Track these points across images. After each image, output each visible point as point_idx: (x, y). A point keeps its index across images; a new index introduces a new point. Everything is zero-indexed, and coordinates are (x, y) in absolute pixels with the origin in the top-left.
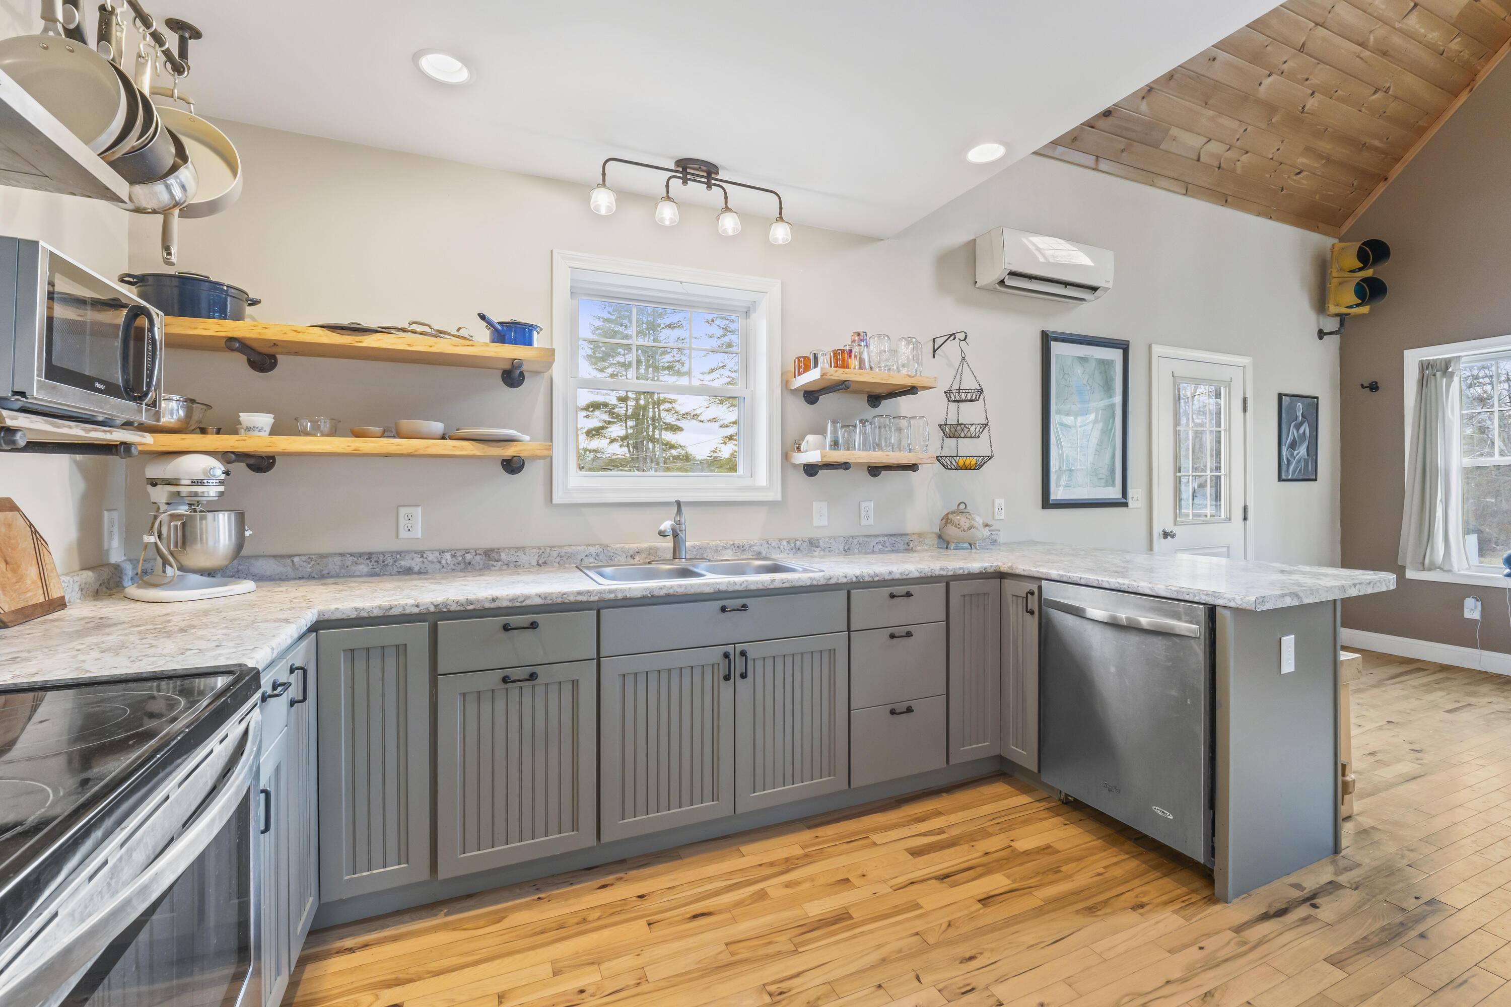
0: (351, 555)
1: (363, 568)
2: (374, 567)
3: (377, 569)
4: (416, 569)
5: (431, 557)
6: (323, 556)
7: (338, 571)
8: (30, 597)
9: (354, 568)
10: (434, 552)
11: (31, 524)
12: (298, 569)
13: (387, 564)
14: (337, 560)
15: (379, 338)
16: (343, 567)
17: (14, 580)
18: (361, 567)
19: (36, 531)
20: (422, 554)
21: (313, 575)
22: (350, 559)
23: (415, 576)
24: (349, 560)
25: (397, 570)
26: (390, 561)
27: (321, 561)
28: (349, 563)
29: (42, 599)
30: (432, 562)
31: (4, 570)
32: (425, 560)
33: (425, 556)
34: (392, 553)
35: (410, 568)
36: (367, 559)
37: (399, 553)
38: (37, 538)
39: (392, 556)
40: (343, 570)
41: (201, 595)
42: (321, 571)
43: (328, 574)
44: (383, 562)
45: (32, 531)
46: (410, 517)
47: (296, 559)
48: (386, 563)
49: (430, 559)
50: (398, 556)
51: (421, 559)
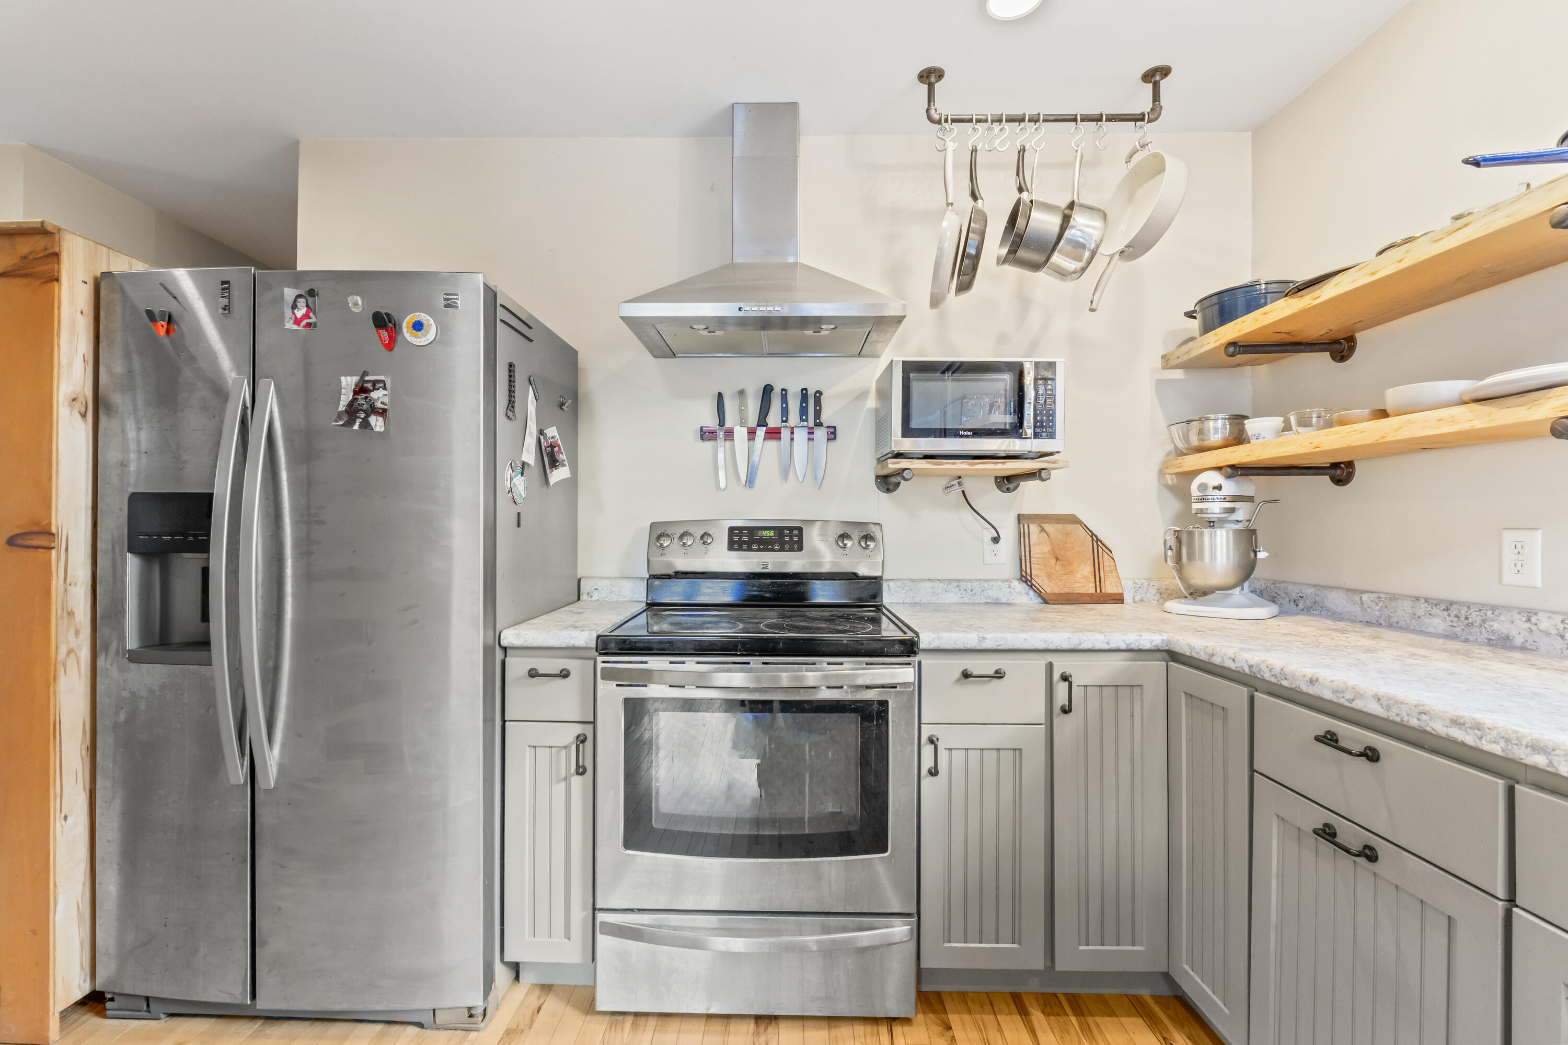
0: (1427, 600)
1: (1439, 624)
2: (1454, 624)
3: (1458, 629)
4: (1519, 640)
5: (1545, 624)
6: (1394, 597)
7: (1408, 622)
8: (1077, 587)
9: (1427, 621)
10: (1554, 616)
11: (1093, 534)
12: (1366, 610)
13: (1472, 624)
14: (1407, 604)
15: (1337, 282)
16: (1414, 616)
17: (1062, 573)
18: (1436, 621)
19: (1098, 539)
20: (1529, 614)
21: (1381, 621)
22: (1422, 606)
23: (1518, 655)
24: (1422, 608)
25: (1486, 636)
26: (1475, 617)
27: (1389, 604)
28: (1421, 612)
29: (1092, 591)
30: (1548, 634)
31: (1054, 564)
32: (1534, 628)
33: (1534, 619)
34: (1482, 607)
35: (1508, 637)
36: (1444, 610)
37: (1493, 608)
38: (1098, 545)
39: (1480, 610)
40: (1413, 621)
41: (1188, 611)
42: (1389, 617)
43: (1397, 623)
44: (1467, 618)
45: (1093, 540)
46: (1519, 548)
47: (1365, 597)
48: (1470, 620)
49: (1543, 626)
50: (1489, 613)
51: (1527, 625)
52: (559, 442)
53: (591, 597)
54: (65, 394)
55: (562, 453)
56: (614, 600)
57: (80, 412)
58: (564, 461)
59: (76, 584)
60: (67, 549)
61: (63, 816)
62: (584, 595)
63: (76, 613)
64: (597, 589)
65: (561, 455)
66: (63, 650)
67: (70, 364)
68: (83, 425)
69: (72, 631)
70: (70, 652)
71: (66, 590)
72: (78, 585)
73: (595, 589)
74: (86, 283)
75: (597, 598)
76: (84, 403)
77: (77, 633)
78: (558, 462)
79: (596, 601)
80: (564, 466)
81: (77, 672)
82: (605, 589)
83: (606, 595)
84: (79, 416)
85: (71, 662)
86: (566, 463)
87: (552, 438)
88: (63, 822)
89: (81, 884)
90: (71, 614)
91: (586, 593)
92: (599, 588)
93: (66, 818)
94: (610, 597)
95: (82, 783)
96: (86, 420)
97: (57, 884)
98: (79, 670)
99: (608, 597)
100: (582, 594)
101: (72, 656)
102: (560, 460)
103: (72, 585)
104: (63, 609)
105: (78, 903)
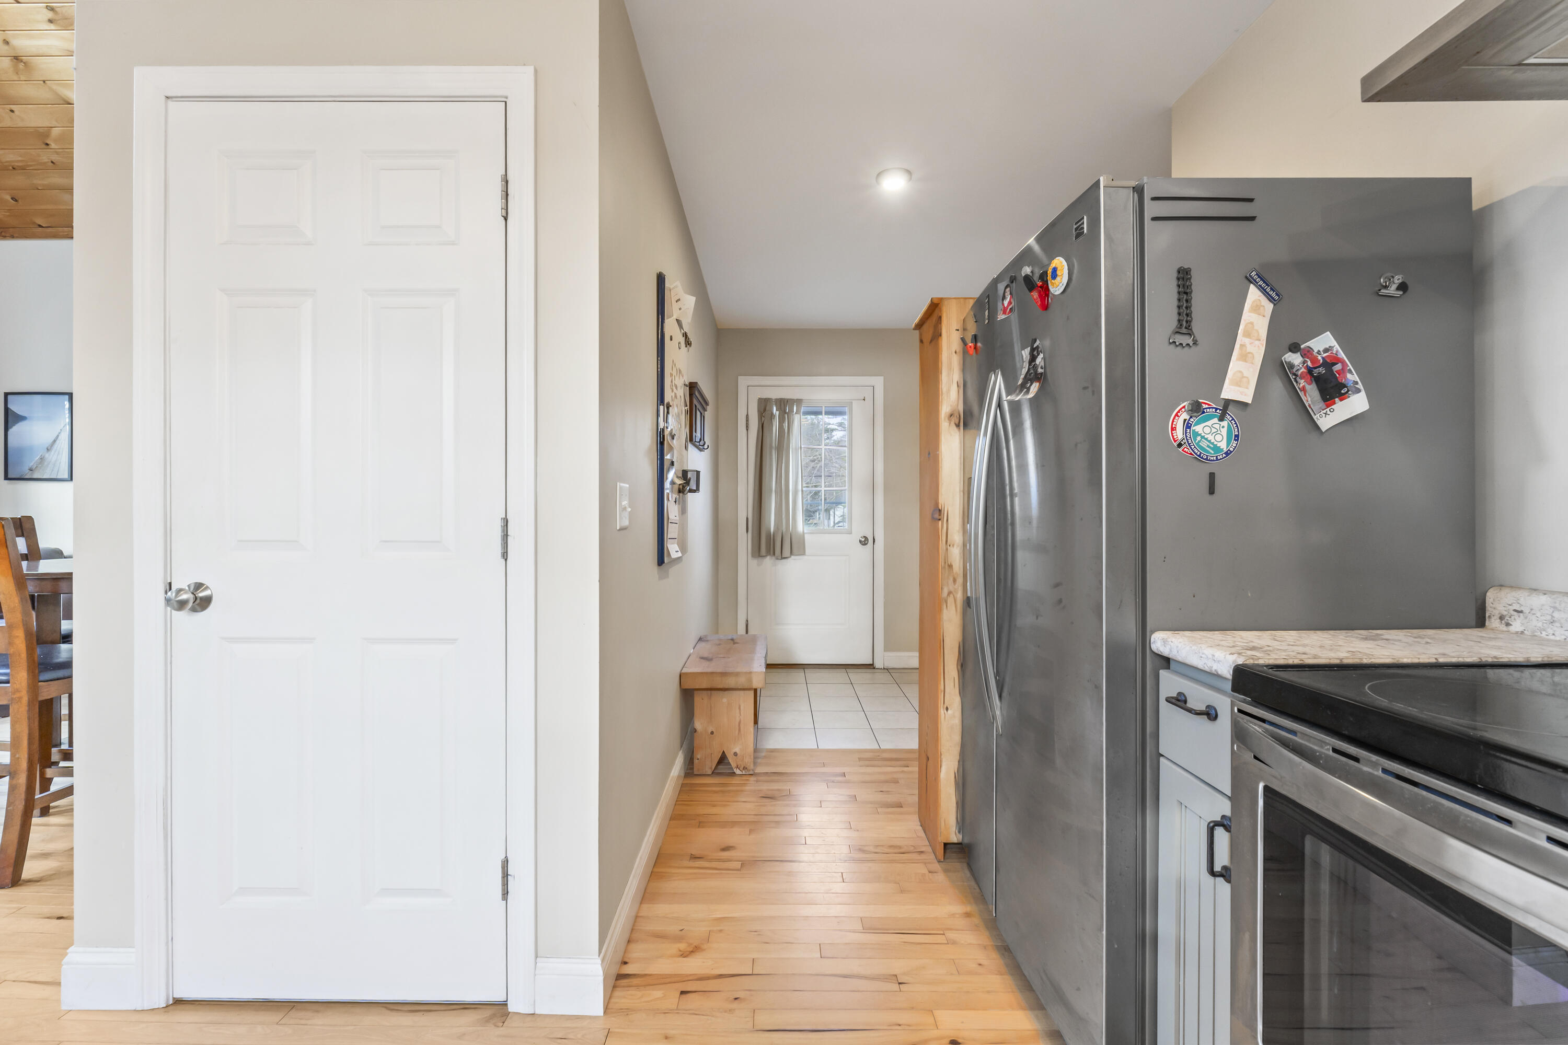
52: (1342, 355)
53: (1508, 624)
54: (946, 413)
55: (1350, 371)
56: (1558, 639)
57: (955, 424)
58: (1357, 383)
59: (953, 545)
60: (947, 520)
61: (945, 707)
62: (1493, 620)
63: (954, 566)
64: (1521, 612)
65: (1349, 376)
66: (946, 591)
67: (949, 391)
68: (958, 433)
69: (951, 579)
70: (950, 593)
71: (947, 549)
72: (955, 546)
73: (1515, 611)
74: (958, 330)
75: (1520, 629)
76: (958, 416)
77: (955, 581)
78: (1346, 387)
79: (1517, 633)
80: (1358, 391)
81: (954, 608)
82: (1538, 614)
83: (1540, 624)
84: (955, 426)
85: (950, 600)
86: (1360, 386)
87: (1326, 350)
88: (946, 711)
89: (957, 761)
90: (950, 566)
91: (1497, 616)
92: (1526, 610)
93: (947, 709)
94: (1551, 632)
95: (958, 689)
96: (959, 429)
97: (942, 753)
98: (956, 607)
99: (1544, 630)
100: (1489, 617)
101: (951, 596)
102: (1350, 384)
103: (951, 546)
104: (945, 563)
105: (955, 773)
